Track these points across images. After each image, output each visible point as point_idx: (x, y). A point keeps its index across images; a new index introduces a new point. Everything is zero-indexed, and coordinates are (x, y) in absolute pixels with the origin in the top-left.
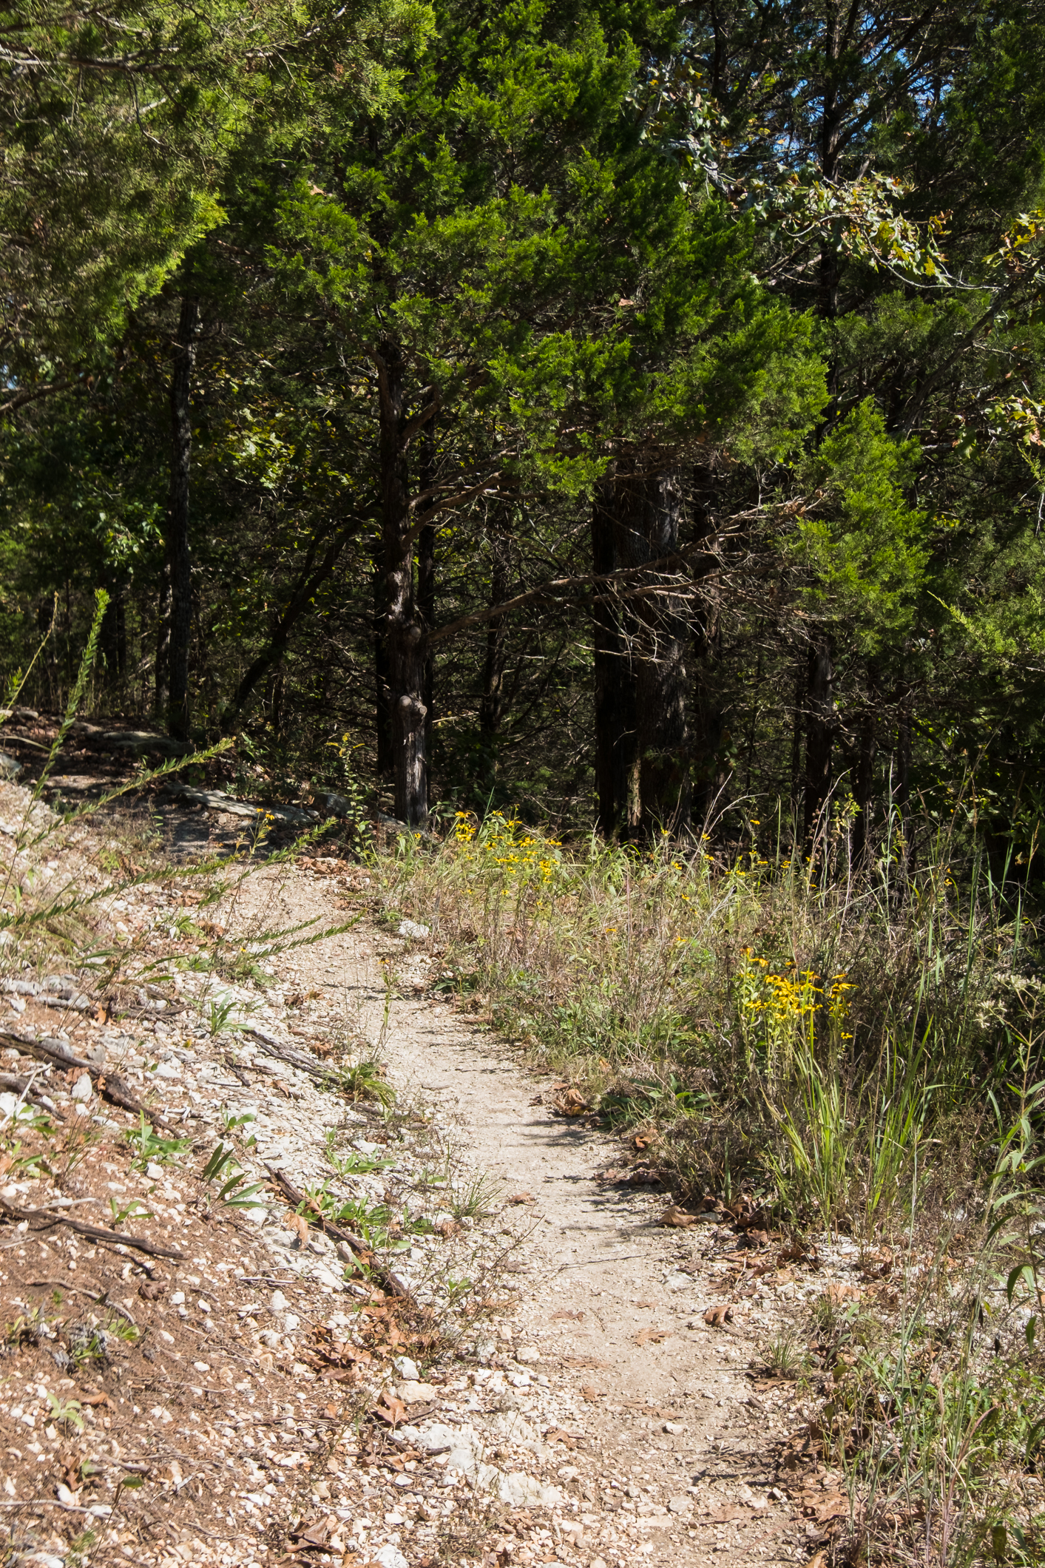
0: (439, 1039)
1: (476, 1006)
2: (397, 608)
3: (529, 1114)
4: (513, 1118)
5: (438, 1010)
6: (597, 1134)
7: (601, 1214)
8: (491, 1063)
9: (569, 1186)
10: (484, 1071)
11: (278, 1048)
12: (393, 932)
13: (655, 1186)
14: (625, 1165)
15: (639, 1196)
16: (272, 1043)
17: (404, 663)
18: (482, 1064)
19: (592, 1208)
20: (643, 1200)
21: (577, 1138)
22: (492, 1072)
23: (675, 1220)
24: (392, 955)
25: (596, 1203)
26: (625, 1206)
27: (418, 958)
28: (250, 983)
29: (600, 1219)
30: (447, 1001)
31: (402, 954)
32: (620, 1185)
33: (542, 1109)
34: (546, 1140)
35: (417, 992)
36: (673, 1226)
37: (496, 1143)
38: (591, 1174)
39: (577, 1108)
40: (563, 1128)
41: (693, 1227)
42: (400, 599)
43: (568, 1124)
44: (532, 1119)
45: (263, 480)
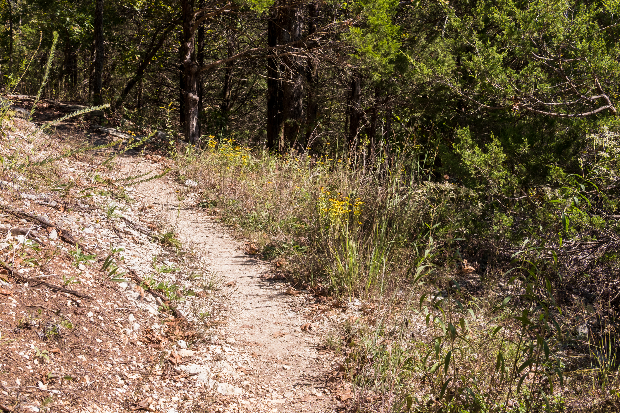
0: (200, 225)
1: (215, 213)
2: (188, 57)
3: (235, 253)
4: (229, 255)
5: (200, 214)
6: (261, 261)
7: (262, 290)
8: (220, 234)
9: (250, 280)
10: (217, 237)
11: (134, 225)
12: (183, 184)
13: (284, 280)
14: (272, 272)
15: (277, 284)
16: (132, 223)
17: (190, 79)
18: (217, 234)
19: (258, 288)
20: (279, 285)
21: (253, 262)
22: (221, 237)
23: (291, 293)
24: (183, 193)
25: (260, 286)
26: (272, 287)
27: (192, 194)
28: (124, 202)
29: (261, 292)
30: (204, 210)
31: (186, 192)
32: (270, 280)
33: (240, 251)
34: (241, 263)
35: (192, 207)
36: (290, 295)
37: (221, 264)
38: (258, 276)
39: (254, 251)
40: (248, 259)
41: (298, 295)
42: (189, 53)
43: (250, 257)
44: (236, 255)
45: (135, 7)
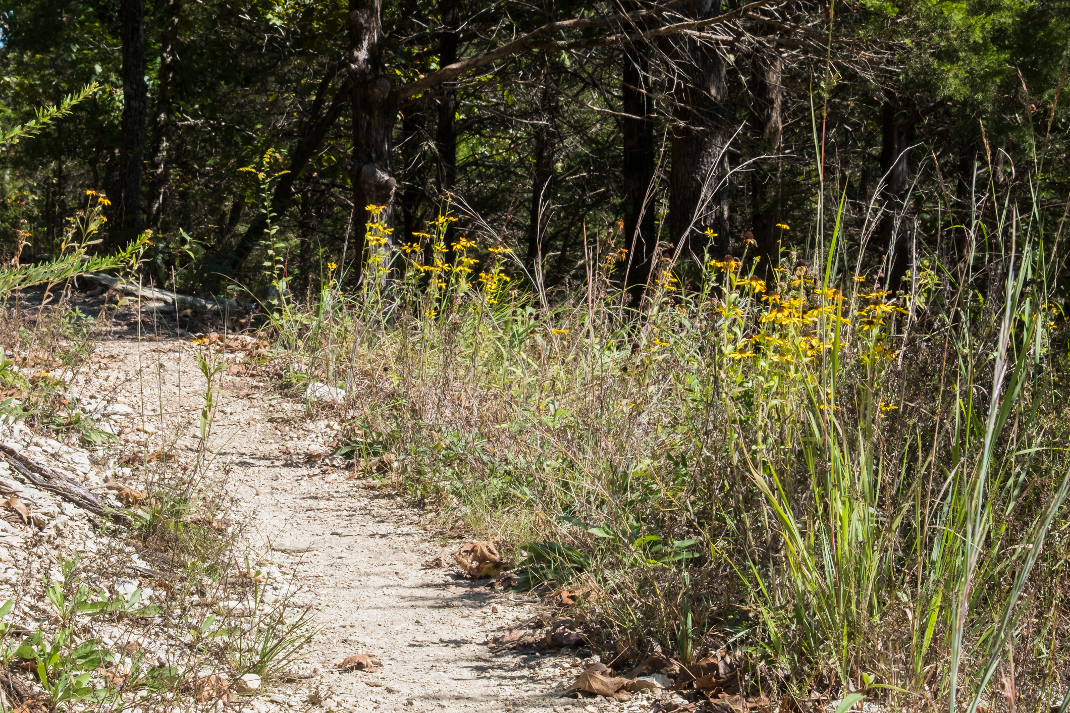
0: (322, 504)
1: (383, 468)
2: (362, 55)
3: (415, 576)
4: (393, 580)
5: (333, 477)
6: (512, 595)
7: (485, 681)
8: (384, 528)
9: (449, 652)
10: (373, 536)
12: (296, 397)
13: (578, 648)
14: (539, 625)
15: (549, 661)
17: (369, 124)
18: (372, 527)
19: (475, 674)
20: (555, 666)
21: (479, 600)
22: (383, 536)
23: (596, 686)
24: (286, 421)
25: (477, 668)
26: (526, 672)
27: (322, 424)
29: (478, 687)
30: (349, 467)
31: (303, 419)
32: (522, 648)
33: (440, 572)
34: (431, 603)
35: (311, 459)
36: (592, 694)
37: (353, 605)
38: (483, 639)
39: (488, 565)
40: (461, 591)
41: (624, 696)
42: (365, 44)
43: (471, 586)
44: (420, 582)
